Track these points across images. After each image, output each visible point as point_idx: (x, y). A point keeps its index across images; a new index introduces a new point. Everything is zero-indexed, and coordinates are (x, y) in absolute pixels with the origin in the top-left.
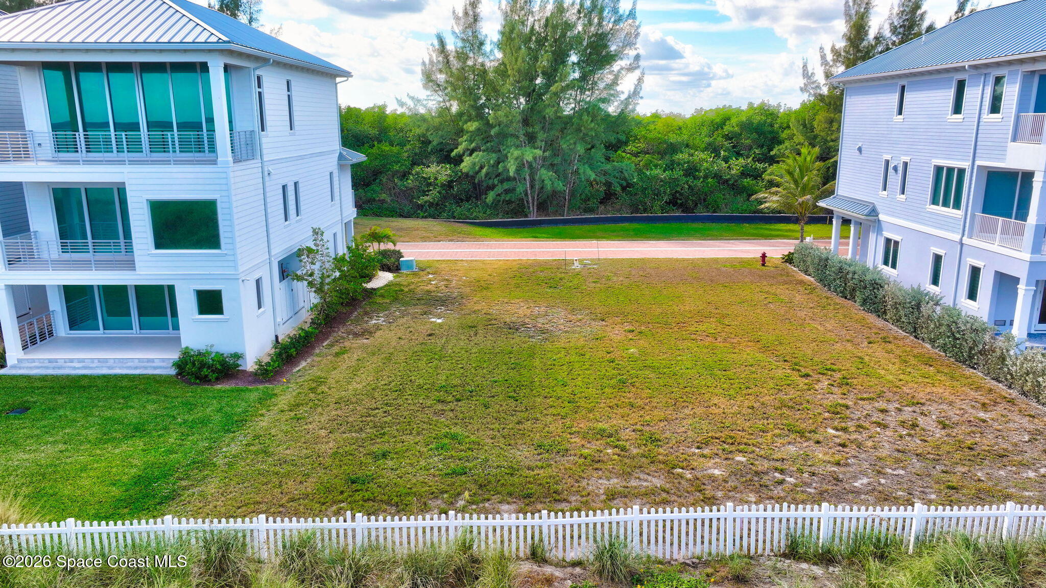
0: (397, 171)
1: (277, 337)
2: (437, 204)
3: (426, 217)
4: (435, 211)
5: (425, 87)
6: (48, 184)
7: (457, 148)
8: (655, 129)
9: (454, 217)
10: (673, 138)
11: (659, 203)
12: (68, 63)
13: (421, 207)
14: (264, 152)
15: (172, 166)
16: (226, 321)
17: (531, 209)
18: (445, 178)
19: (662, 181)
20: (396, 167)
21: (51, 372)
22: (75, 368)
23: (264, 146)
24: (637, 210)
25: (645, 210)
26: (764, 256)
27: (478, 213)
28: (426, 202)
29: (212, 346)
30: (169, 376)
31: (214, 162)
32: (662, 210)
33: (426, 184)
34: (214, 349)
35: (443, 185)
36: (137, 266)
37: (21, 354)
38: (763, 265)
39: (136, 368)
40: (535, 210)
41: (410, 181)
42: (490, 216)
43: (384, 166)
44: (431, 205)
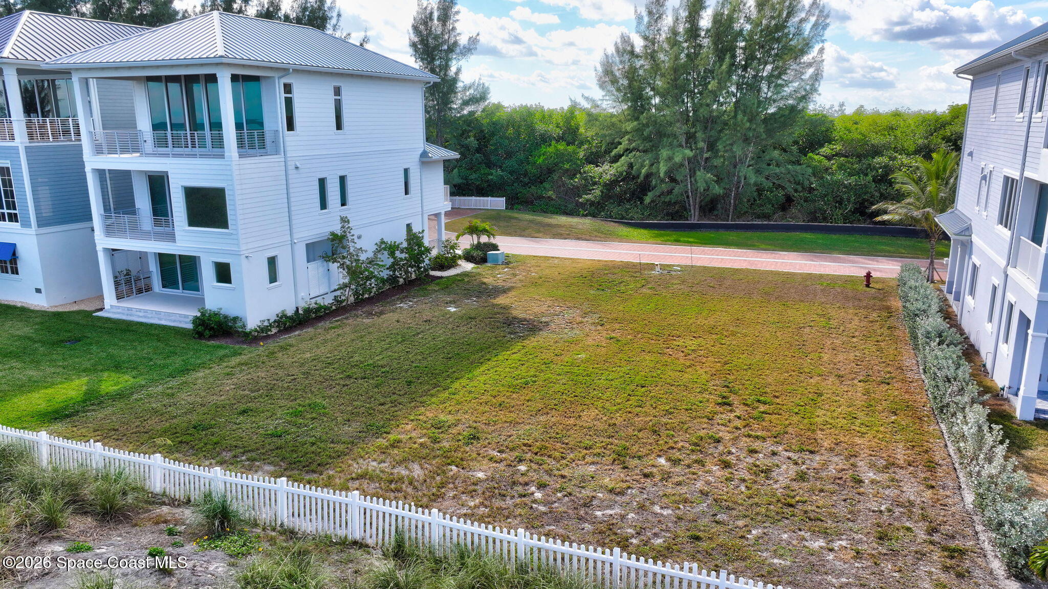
0: (567, 170)
1: (297, 309)
2: (599, 203)
3: (586, 216)
4: (595, 210)
5: (602, 86)
6: (145, 172)
7: (616, 148)
8: (857, 129)
9: (611, 217)
10: (876, 139)
11: (841, 211)
12: (180, 76)
13: (582, 205)
14: (288, 149)
15: (198, 159)
16: (234, 289)
17: (692, 211)
18: (608, 177)
19: (845, 187)
20: (567, 166)
21: (124, 317)
22: (139, 316)
23: (287, 144)
24: (815, 219)
25: (825, 219)
26: (868, 276)
27: (636, 214)
28: (587, 200)
29: (221, 309)
30: (188, 330)
31: (222, 156)
32: (845, 220)
33: (590, 183)
34: (222, 312)
35: (605, 185)
36: (177, 237)
37: (114, 302)
38: (868, 286)
39: (175, 321)
40: (697, 213)
41: (576, 180)
42: (648, 217)
43: (556, 164)
44: (592, 203)
